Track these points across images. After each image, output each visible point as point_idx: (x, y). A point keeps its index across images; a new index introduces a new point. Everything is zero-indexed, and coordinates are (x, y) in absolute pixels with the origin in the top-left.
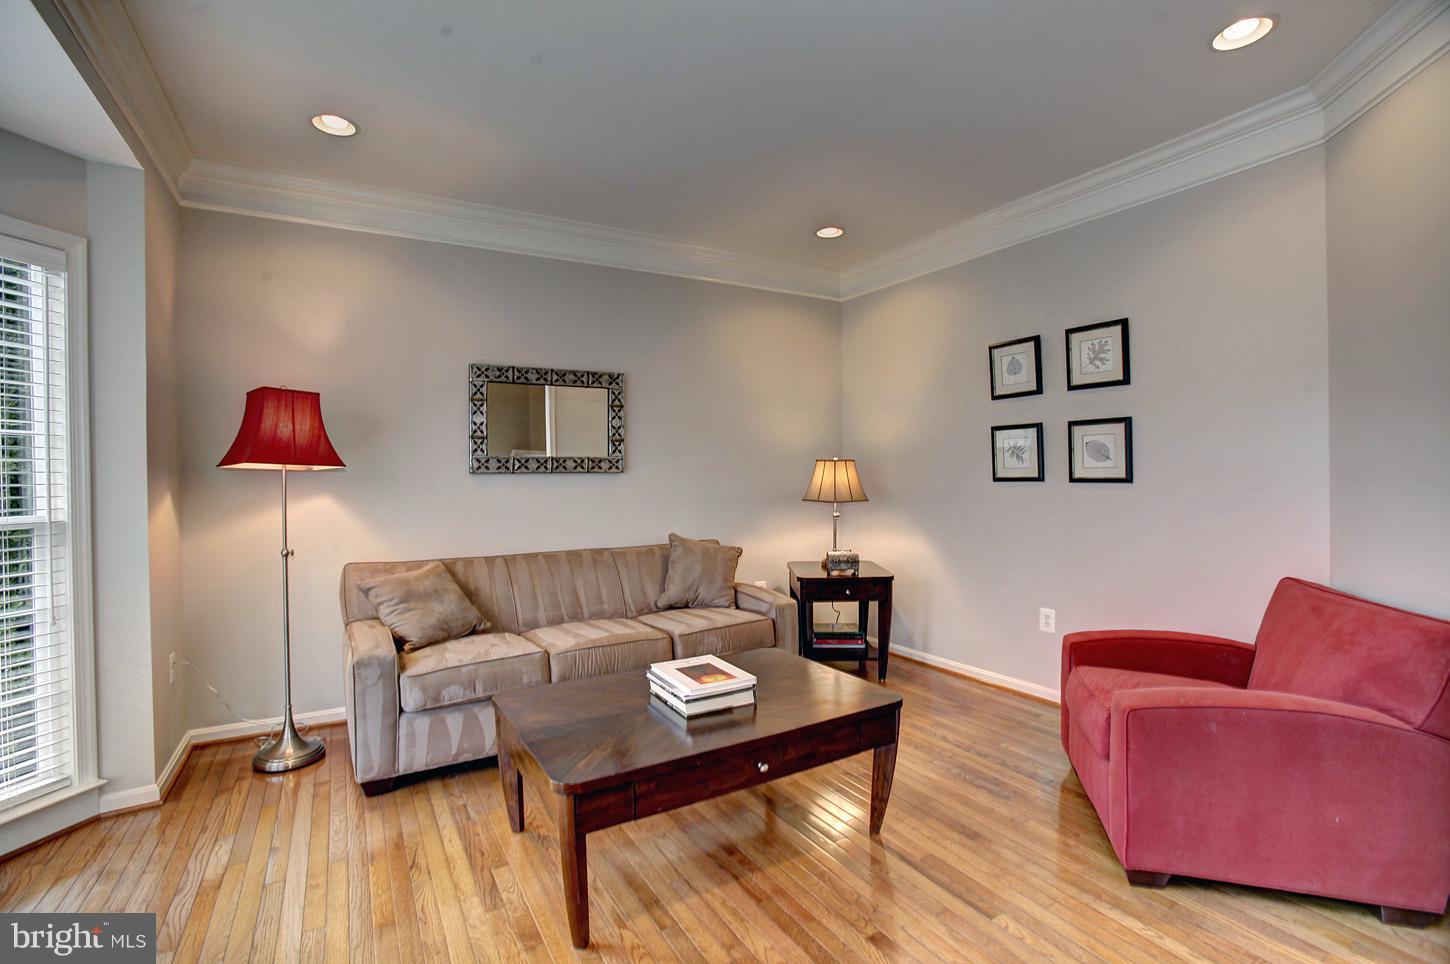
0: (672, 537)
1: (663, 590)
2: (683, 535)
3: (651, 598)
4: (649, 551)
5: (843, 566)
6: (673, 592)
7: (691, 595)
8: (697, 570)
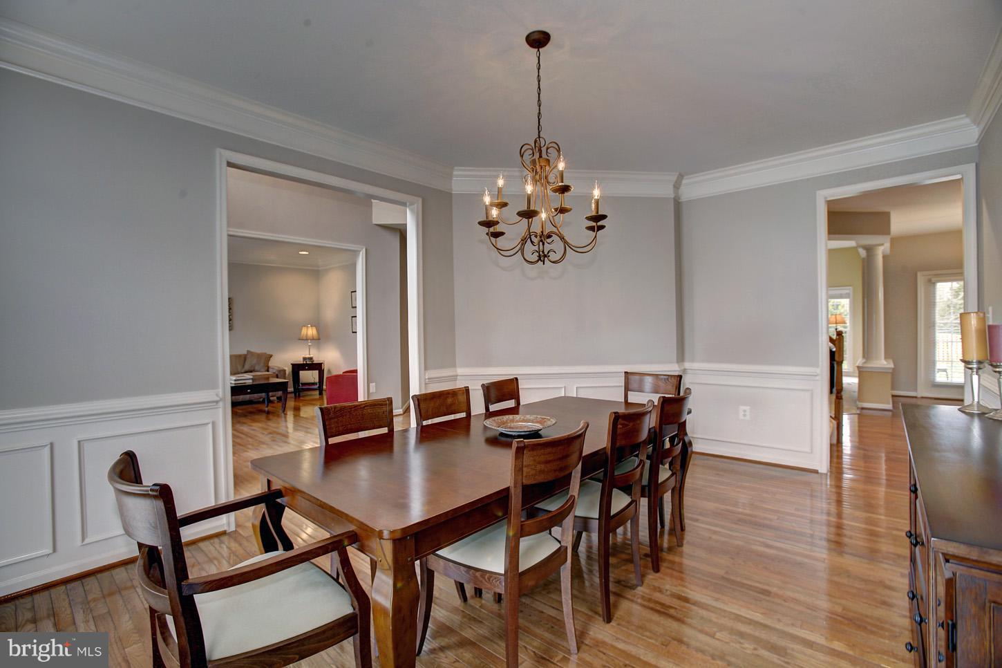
0: (248, 351)
1: (243, 366)
2: (252, 350)
3: (239, 370)
4: (240, 356)
5: (307, 360)
6: (247, 367)
7: (252, 369)
8: (255, 361)
